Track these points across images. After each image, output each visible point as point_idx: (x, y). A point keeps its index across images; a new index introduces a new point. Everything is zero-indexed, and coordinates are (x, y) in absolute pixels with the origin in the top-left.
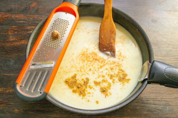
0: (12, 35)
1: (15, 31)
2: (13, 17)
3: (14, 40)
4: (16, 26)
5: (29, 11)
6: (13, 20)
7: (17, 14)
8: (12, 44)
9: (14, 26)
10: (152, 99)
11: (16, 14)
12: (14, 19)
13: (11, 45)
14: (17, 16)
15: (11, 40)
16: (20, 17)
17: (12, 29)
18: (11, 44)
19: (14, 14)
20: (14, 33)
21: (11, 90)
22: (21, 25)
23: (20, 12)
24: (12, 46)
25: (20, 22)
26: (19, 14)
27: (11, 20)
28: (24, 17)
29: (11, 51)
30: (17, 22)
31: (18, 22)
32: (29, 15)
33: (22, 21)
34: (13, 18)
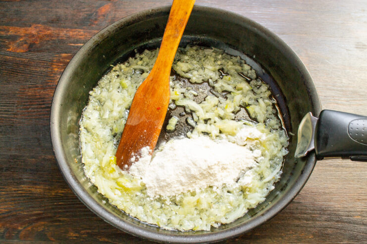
0: (60, 73)
2: (62, 34)
4: (69, 54)
5: (96, 23)
6: (62, 41)
7: (71, 28)
9: (64, 55)
11: (68, 29)
12: (65, 39)
14: (71, 33)
16: (77, 35)
17: (59, 59)
19: (64, 28)
20: (64, 68)
21: (60, 191)
23: (77, 24)
25: (77, 45)
26: (76, 28)
27: (58, 40)
28: (86, 34)
30: (71, 44)
31: (73, 45)
33: (80, 43)
34: (62, 37)
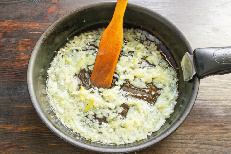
0: (24, 51)
1: (28, 45)
2: (24, 26)
3: (27, 58)
4: (29, 39)
5: (46, 18)
6: (24, 31)
7: (30, 22)
8: (25, 64)
9: (26, 39)
10: (215, 138)
11: (28, 23)
12: (26, 29)
13: (23, 65)
14: (30, 25)
15: (23, 58)
16: (34, 26)
17: (23, 42)
18: (23, 63)
19: (26, 22)
20: (26, 48)
21: (24, 128)
22: (36, 38)
23: (34, 19)
24: (24, 67)
25: (34, 33)
26: (33, 22)
27: (22, 30)
28: (40, 26)
29: (23, 74)
31: (31, 33)
32: (46, 24)
33: (36, 32)
34: (24, 28)
